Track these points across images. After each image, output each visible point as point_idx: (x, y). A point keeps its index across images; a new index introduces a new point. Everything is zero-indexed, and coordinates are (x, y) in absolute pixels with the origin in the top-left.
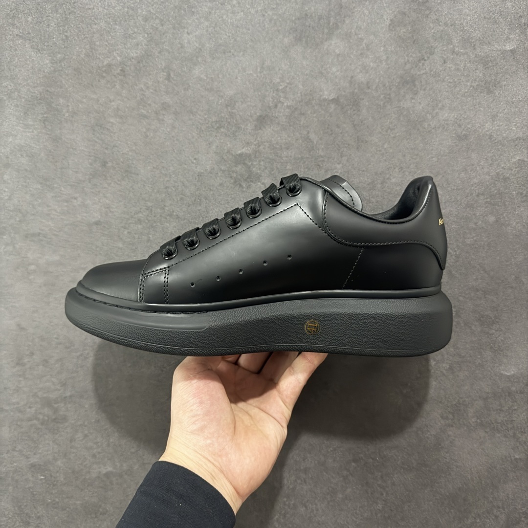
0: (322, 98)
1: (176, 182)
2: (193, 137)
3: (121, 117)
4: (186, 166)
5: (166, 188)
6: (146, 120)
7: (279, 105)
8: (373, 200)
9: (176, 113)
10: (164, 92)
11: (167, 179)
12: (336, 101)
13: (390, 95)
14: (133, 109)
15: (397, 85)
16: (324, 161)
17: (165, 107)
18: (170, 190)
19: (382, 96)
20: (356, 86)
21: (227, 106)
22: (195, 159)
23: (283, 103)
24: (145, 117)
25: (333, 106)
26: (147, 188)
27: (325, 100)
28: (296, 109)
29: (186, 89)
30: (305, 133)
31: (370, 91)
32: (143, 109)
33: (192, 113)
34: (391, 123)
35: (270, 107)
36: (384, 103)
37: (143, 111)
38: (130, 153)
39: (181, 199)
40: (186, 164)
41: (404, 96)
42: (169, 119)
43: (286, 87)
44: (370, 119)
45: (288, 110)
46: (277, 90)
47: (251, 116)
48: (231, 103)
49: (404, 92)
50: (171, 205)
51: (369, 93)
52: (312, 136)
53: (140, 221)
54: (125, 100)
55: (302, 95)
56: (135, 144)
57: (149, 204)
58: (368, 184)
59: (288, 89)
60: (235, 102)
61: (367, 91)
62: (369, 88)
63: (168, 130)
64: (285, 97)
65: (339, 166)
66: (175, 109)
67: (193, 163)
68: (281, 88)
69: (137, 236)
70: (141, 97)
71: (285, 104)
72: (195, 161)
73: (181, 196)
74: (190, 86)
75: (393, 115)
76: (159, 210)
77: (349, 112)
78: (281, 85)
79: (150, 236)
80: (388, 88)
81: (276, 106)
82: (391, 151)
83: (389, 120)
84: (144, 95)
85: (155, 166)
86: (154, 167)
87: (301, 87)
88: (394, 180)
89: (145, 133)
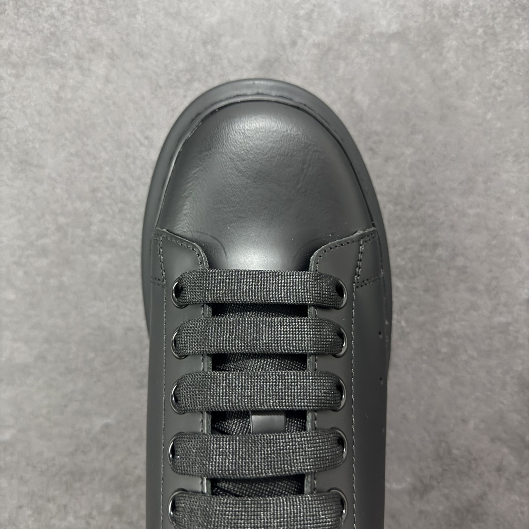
0: (375, 31)
1: (111, 180)
2: (143, 98)
3: (14, 66)
4: (128, 151)
5: (94, 190)
6: (60, 70)
7: (300, 42)
8: (471, 212)
9: (112, 57)
10: (93, 20)
11: (94, 174)
12: (400, 36)
13: (493, 27)
14: (37, 51)
15: (505, 10)
16: (381, 141)
17: (95, 47)
18: (99, 195)
19: (480, 31)
20: (435, 13)
21: (205, 43)
22: (147, 138)
23: (306, 39)
24: (56, 64)
25: (394, 47)
26: (58, 191)
27: (381, 34)
28: (330, 49)
29: (132, 15)
30: (348, 91)
31: (459, 21)
32: (55, 52)
33: (142, 56)
34: (496, 76)
35: (283, 46)
36: (484, 42)
37: (53, 54)
38: (31, 130)
39: (121, 211)
40: (129, 147)
41: (519, 31)
42: (100, 67)
43: (312, 11)
44: (461, 68)
45: (315, 51)
46: (296, 16)
47: (249, 61)
48: (211, 38)
49: (518, 24)
50: (102, 221)
51: (457, 24)
52: (359, 97)
53: (44, 252)
54: (23, 35)
55: (339, 27)
56: (40, 114)
57: (62, 220)
58: (461, 184)
59: (315, 15)
60: (220, 36)
61: (454, 22)
62: (456, 15)
63: (99, 86)
64: (310, 29)
65: (409, 151)
66: (112, 50)
67: (141, 144)
68: (302, 12)
69: (39, 279)
70: (52, 29)
71: (310, 41)
72: (146, 142)
73: (120, 205)
74: (138, 9)
75: (500, 63)
76: (80, 232)
77: (424, 56)
78: (302, 8)
79: (65, 279)
80: (490, 16)
81: (294, 43)
82: (499, 125)
83: (493, 72)
84: (56, 26)
85: (73, 150)
86: (72, 154)
87: (339, 12)
88: (504, 176)
89: (57, 93)
